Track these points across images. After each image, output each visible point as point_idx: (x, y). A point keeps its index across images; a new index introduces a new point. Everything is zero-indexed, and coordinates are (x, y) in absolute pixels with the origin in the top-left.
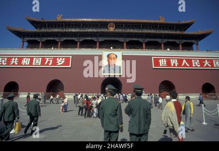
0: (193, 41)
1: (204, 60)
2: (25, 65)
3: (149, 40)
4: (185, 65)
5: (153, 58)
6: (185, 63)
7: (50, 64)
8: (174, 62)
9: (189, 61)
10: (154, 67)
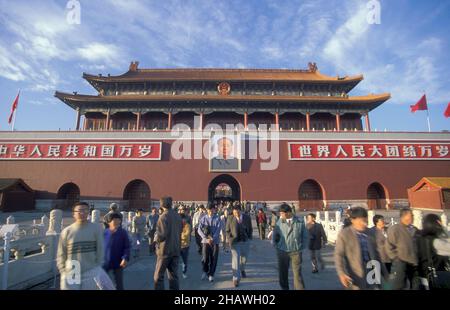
0: (359, 111)
1: (371, 146)
2: (89, 156)
3: (286, 110)
4: (341, 155)
5: (289, 143)
6: (341, 152)
7: (128, 155)
8: (323, 150)
9: (348, 148)
10: (290, 159)
